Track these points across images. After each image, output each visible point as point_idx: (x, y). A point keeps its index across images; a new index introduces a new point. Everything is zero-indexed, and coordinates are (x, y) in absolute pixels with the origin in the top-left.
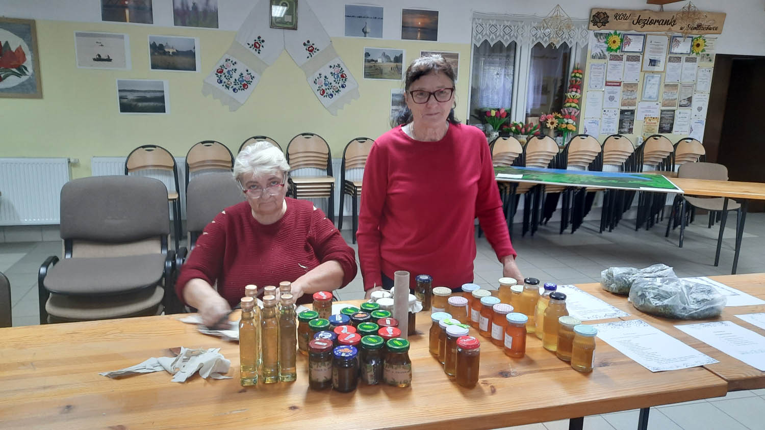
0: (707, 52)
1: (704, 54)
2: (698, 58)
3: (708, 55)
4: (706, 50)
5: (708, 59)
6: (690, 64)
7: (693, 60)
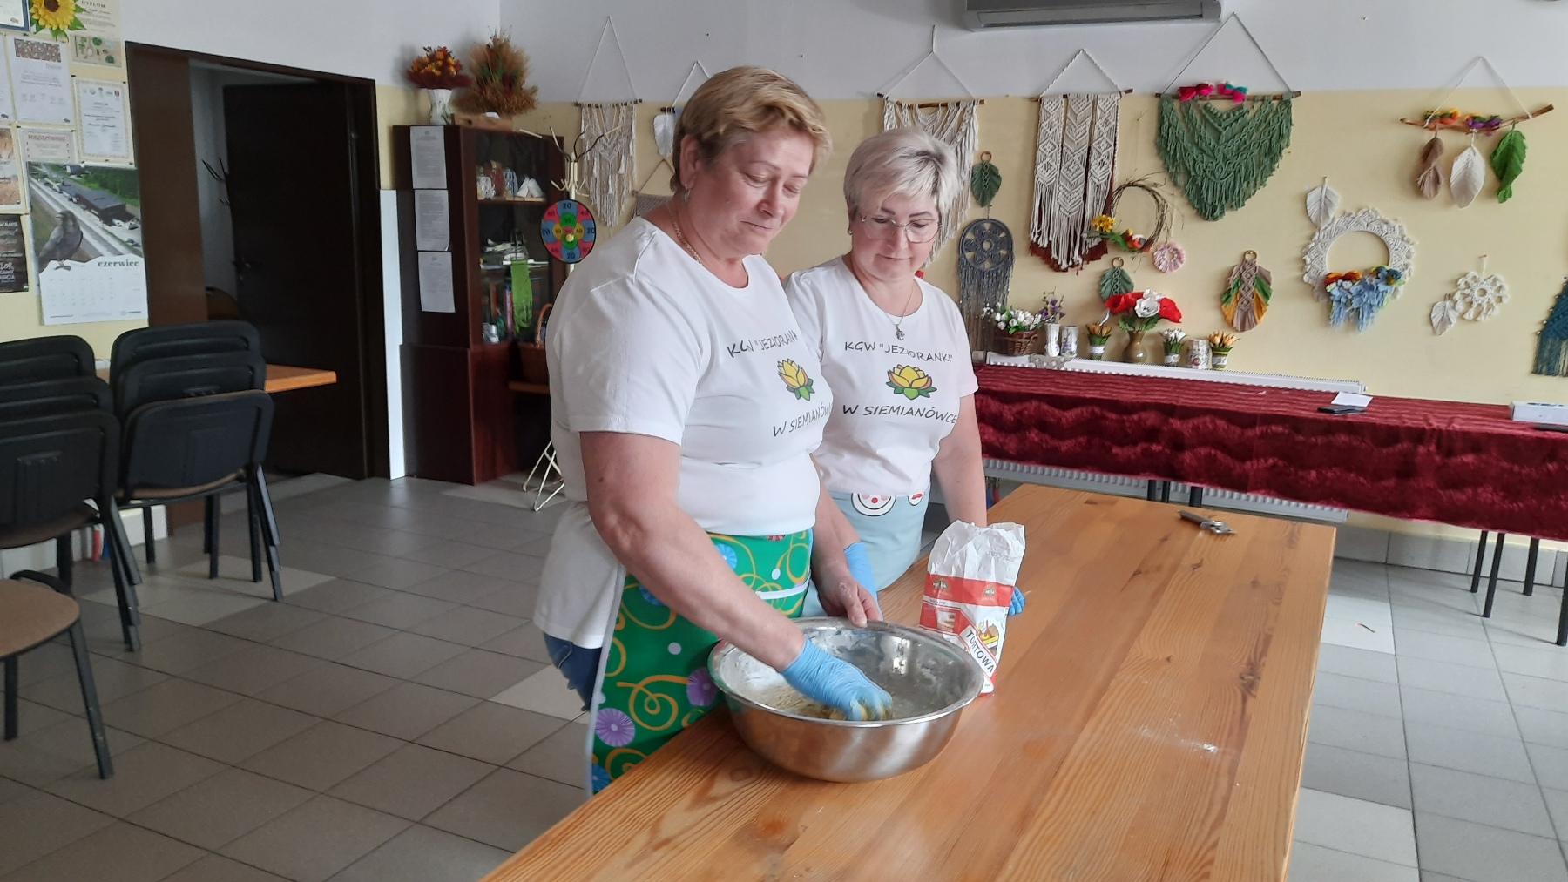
0: (91, 31)
1: (84, 39)
2: (66, 49)
3: (98, 42)
4: (85, 25)
5: (104, 56)
6: (39, 66)
7: (50, 53)
